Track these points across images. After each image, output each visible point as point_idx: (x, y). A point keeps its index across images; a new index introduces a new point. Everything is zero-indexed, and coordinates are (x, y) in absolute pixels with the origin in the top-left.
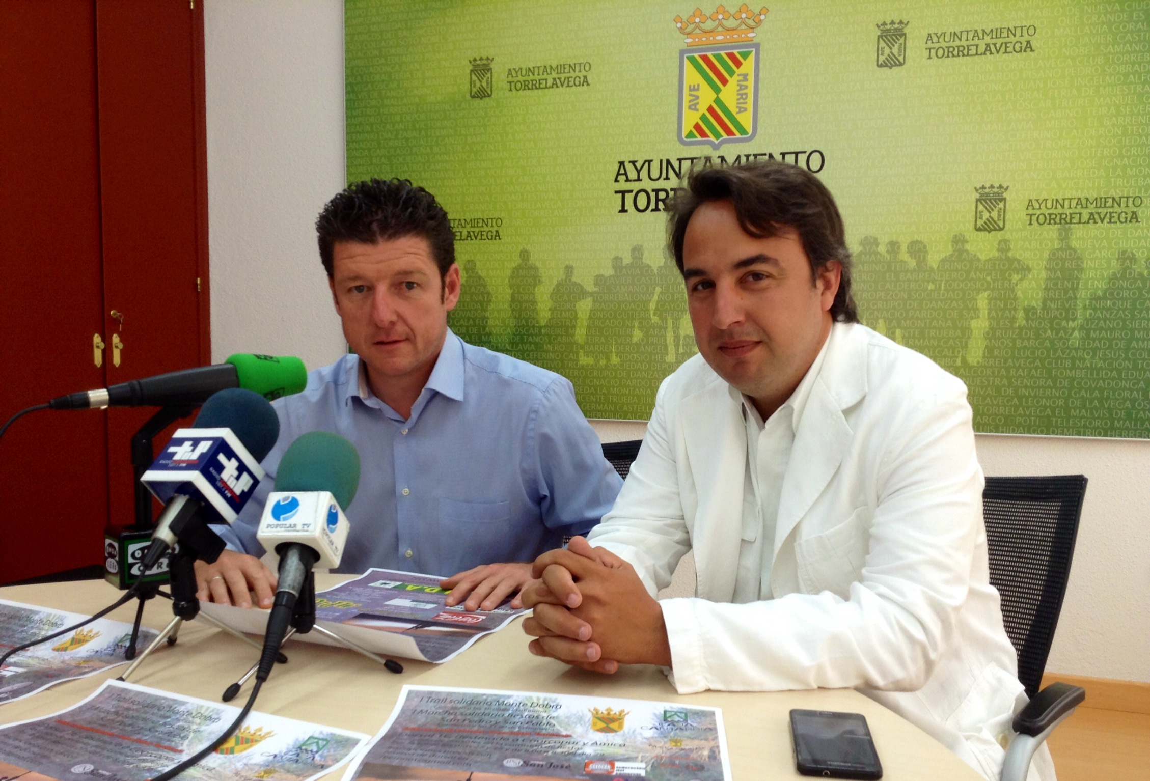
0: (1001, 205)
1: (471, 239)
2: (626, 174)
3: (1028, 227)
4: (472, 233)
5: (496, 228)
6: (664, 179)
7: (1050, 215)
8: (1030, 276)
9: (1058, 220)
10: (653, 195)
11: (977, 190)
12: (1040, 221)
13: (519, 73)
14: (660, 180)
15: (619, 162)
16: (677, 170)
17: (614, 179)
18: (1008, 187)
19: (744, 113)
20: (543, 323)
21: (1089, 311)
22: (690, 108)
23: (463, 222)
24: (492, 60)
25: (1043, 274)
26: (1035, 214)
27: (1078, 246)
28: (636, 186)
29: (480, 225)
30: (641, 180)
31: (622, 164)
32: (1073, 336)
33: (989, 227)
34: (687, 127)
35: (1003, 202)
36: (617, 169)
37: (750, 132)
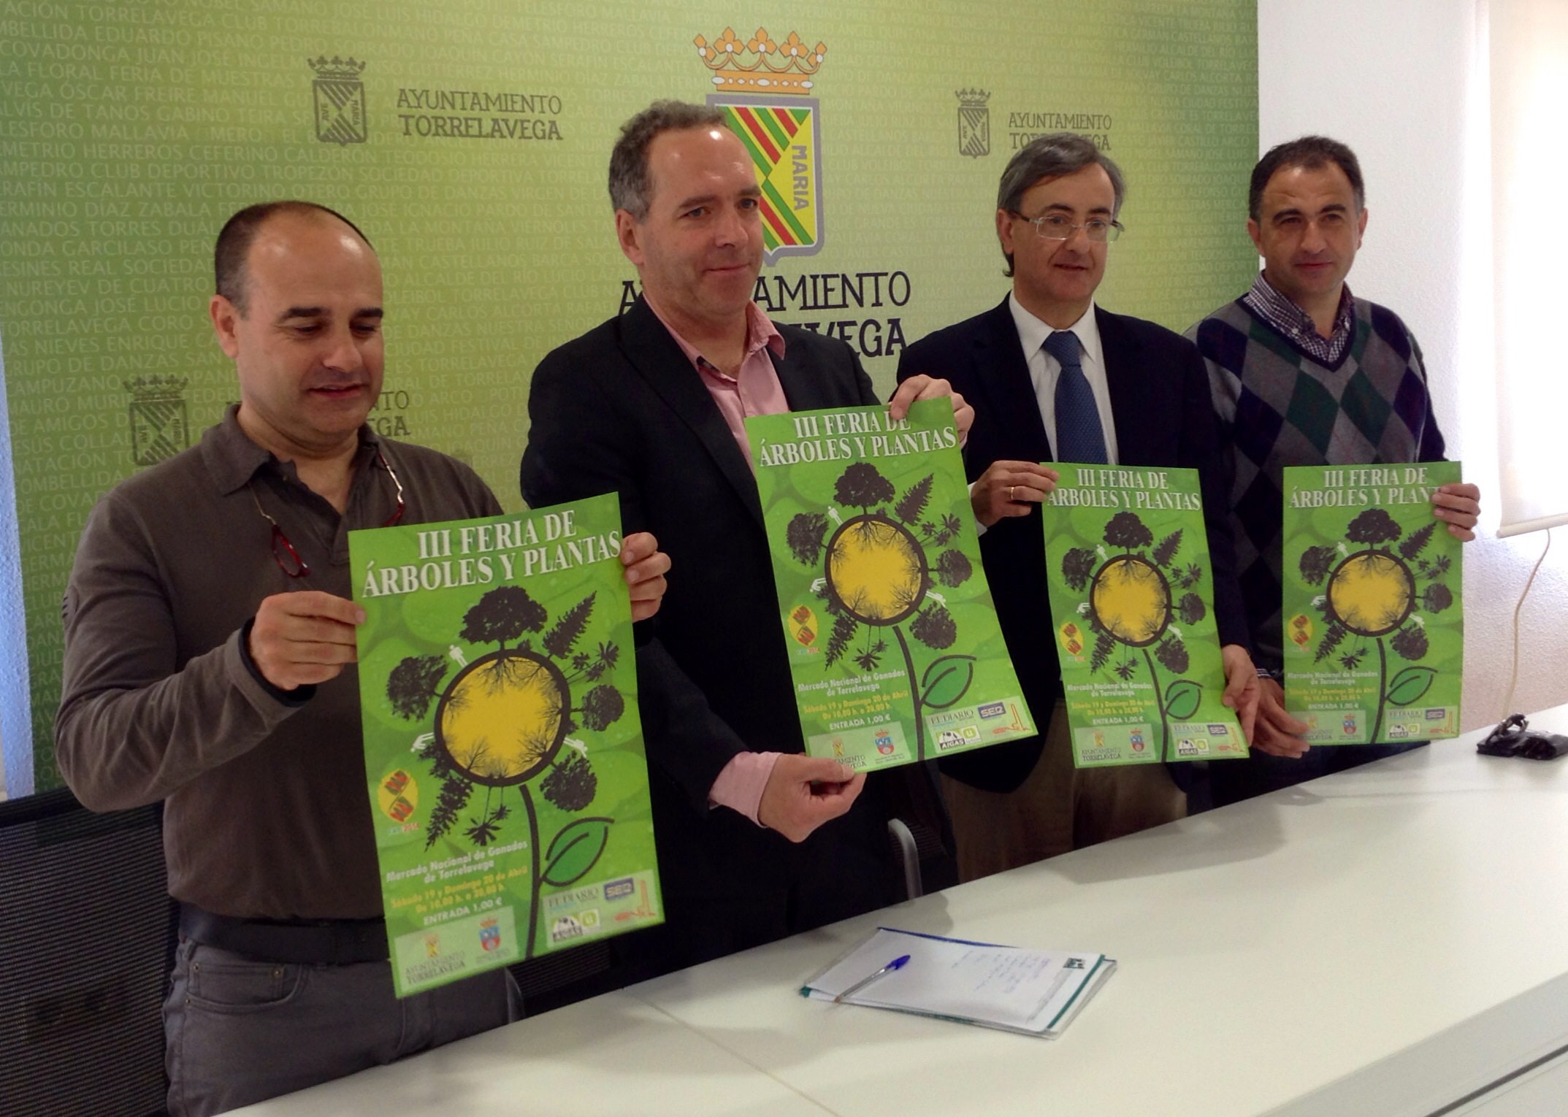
5: (396, 409)
13: (423, 99)
15: (624, 283)
19: (806, 208)
24: (362, 66)
31: (629, 285)
36: (622, 295)
37: (816, 242)
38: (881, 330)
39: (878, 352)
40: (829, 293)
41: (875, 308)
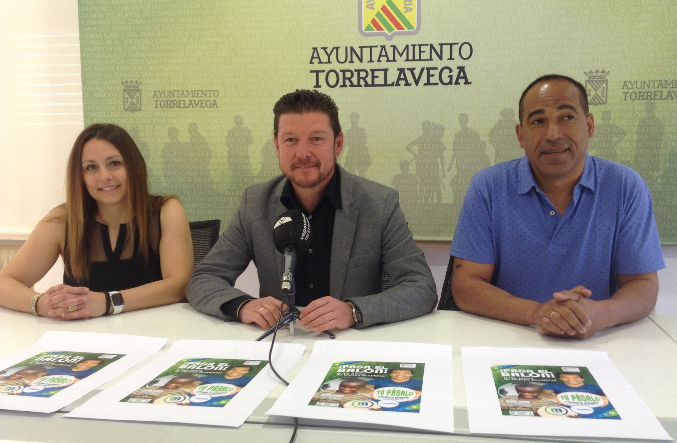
0: (604, 85)
1: (193, 107)
2: (319, 57)
3: (624, 102)
4: (193, 102)
5: (213, 98)
6: (349, 62)
7: (640, 93)
8: (626, 138)
9: (645, 98)
10: (341, 75)
11: (586, 74)
12: (632, 97)
14: (346, 63)
15: (313, 48)
16: (359, 55)
17: (309, 61)
18: (609, 72)
19: (410, 12)
20: (255, 174)
21: (668, 164)
22: (368, 7)
23: (185, 93)
25: (635, 137)
26: (629, 92)
27: (660, 116)
28: (327, 67)
29: (200, 95)
30: (331, 63)
31: (315, 49)
32: (658, 182)
33: (595, 102)
34: (366, 22)
35: (606, 83)
36: (312, 53)
37: (415, 27)
38: (452, 72)
39: (450, 83)
40: (422, 54)
41: (450, 61)
